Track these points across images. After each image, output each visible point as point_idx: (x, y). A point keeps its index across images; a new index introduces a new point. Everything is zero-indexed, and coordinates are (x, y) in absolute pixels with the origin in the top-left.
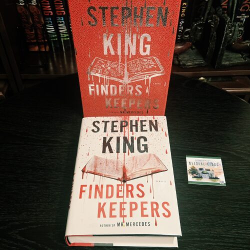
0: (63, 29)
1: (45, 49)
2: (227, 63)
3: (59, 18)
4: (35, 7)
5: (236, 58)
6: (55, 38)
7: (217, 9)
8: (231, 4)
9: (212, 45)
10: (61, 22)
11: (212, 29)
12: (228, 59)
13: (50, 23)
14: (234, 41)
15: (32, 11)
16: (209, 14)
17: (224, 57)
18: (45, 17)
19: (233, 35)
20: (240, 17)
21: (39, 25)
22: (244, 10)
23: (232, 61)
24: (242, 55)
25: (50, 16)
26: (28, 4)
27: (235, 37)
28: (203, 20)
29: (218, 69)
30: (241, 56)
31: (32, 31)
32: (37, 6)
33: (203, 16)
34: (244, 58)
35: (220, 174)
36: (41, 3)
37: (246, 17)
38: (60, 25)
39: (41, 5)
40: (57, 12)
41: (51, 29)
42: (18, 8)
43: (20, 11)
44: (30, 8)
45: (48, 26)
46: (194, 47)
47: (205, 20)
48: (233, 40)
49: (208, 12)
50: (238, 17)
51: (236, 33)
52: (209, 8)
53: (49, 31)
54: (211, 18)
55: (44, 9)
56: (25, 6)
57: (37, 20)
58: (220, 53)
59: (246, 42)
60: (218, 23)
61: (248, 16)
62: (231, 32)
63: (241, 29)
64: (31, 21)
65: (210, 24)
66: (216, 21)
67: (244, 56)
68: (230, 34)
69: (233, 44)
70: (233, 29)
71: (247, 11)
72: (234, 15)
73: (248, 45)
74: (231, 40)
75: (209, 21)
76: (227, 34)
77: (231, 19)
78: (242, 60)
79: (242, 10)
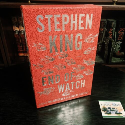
1: (26, 55)
2: (114, 62)
7: (107, 37)
9: (106, 52)
11: (106, 45)
12: (114, 60)
14: (116, 52)
16: (104, 39)
17: (112, 59)
19: (116, 49)
22: (119, 39)
23: (116, 61)
24: (121, 58)
27: (117, 50)
30: (120, 59)
31: (21, 46)
33: (101, 40)
34: (122, 60)
37: (120, 42)
47: (102, 42)
48: (116, 51)
49: (103, 38)
50: (117, 42)
56: (18, 34)
57: (23, 41)
58: (110, 56)
59: (122, 53)
60: (108, 42)
61: (121, 42)
62: (115, 47)
63: (119, 46)
64: (21, 41)
65: (105, 43)
66: (107, 42)
67: (122, 59)
68: (115, 48)
69: (116, 53)
70: (115, 46)
71: (121, 39)
72: (115, 39)
73: (123, 54)
74: (115, 51)
75: (104, 42)
76: (113, 47)
77: (114, 41)
78: (121, 61)
79: (118, 39)
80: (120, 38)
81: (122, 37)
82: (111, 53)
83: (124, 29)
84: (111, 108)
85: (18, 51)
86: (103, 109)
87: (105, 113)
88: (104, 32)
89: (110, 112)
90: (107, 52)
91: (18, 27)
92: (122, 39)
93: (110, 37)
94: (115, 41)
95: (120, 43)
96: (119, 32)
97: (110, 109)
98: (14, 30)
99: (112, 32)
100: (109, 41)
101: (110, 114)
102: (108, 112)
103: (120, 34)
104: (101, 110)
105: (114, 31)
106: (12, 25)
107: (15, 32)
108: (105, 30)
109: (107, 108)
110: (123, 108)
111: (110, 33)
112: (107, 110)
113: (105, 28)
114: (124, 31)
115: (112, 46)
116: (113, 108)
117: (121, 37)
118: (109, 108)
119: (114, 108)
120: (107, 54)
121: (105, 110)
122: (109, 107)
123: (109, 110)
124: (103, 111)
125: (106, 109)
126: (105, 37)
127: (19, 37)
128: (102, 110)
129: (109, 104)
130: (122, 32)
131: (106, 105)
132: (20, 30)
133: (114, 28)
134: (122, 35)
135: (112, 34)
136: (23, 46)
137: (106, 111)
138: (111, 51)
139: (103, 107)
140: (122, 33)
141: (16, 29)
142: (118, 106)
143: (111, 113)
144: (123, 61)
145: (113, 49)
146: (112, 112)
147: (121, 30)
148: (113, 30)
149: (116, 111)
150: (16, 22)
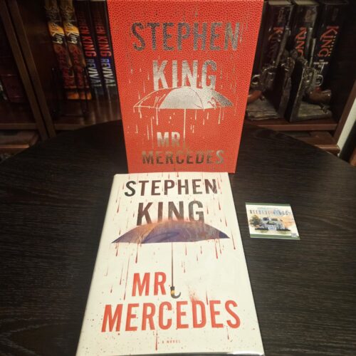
0: (108, 73)
1: (86, 97)
2: (305, 115)
3: (104, 60)
4: (75, 46)
5: (315, 110)
6: (99, 83)
7: (291, 52)
8: (308, 45)
9: (286, 93)
10: (106, 64)
11: (286, 74)
12: (305, 111)
13: (93, 66)
14: (312, 91)
15: (71, 51)
16: (282, 57)
17: (301, 109)
18: (86, 58)
19: (311, 82)
20: (318, 63)
21: (79, 68)
22: (322, 55)
23: (310, 113)
24: (322, 107)
25: (93, 57)
26: (67, 42)
27: (313, 85)
28: (275, 65)
29: (293, 123)
30: (320, 108)
31: (71, 75)
32: (78, 45)
33: (275, 60)
34: (324, 110)
35: (291, 225)
36: (82, 42)
37: (324, 63)
38: (104, 68)
39: (83, 44)
40: (101, 52)
41: (94, 73)
42: (55, 47)
43: (57, 51)
44: (70, 48)
45: (90, 69)
46: (263, 97)
47: (277, 64)
48: (310, 88)
49: (280, 54)
50: (315, 63)
51: (314, 80)
52: (282, 49)
53: (91, 76)
54: (285, 62)
55: (86, 48)
56: (63, 45)
57: (78, 62)
58: (296, 102)
59: (326, 92)
60: (294, 67)
61: (327, 63)
62: (308, 79)
63: (320, 75)
64: (70, 63)
65: (284, 67)
66: (291, 65)
67: (324, 107)
68: (308, 81)
70: (311, 75)
71: (326, 56)
72: (311, 58)
73: (329, 95)
74: (308, 88)
75: (283, 65)
79: (319, 55)
80: (324, 53)
81: (329, 49)
82: (298, 96)
83: (337, 27)
85: (66, 87)
88: (285, 39)
90: (289, 91)
91: (62, 25)
92: (328, 54)
93: (298, 49)
95: (322, 64)
96: (324, 36)
98: (53, 35)
100: (294, 63)
103: (324, 41)
105: (309, 38)
106: (46, 21)
107: (55, 39)
108: (286, 33)
111: (299, 38)
113: (287, 29)
114: (336, 33)
115: (303, 78)
117: (327, 50)
120: (288, 97)
126: (287, 53)
127: (67, 53)
130: (332, 37)
132: (68, 35)
133: (311, 29)
134: (330, 44)
135: (303, 42)
136: (76, 75)
140: (329, 39)
141: (56, 32)
147: (330, 31)
150: (55, 12)
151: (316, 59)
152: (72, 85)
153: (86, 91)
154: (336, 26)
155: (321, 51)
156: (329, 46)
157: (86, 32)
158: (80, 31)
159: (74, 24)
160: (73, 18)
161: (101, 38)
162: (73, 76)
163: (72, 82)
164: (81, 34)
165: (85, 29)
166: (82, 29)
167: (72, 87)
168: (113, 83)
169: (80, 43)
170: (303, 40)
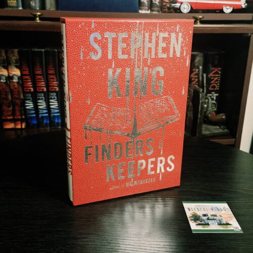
1: (22, 126)
3: (40, 94)
4: (16, 84)
5: (215, 129)
6: (34, 114)
9: (190, 114)
10: (40, 98)
12: (207, 129)
13: (29, 99)
14: (210, 113)
15: (12, 88)
18: (24, 93)
19: (208, 106)
20: (210, 95)
21: (18, 101)
22: (213, 89)
23: (211, 131)
24: (220, 126)
25: (30, 92)
26: (9, 81)
27: (210, 109)
30: (218, 127)
31: (10, 107)
34: (222, 129)
36: (22, 80)
38: (39, 101)
39: (22, 82)
40: (38, 88)
41: (30, 105)
44: (11, 84)
45: (27, 102)
48: (208, 112)
50: (208, 95)
51: (210, 105)
53: (27, 108)
55: (25, 85)
56: (6, 83)
57: (16, 96)
58: (199, 121)
59: (221, 115)
60: (192, 94)
61: (217, 95)
62: (205, 103)
63: (214, 102)
64: (10, 97)
66: (190, 92)
67: (222, 127)
68: (205, 106)
69: (209, 115)
70: (207, 101)
71: (215, 89)
72: (205, 88)
73: (224, 117)
74: (206, 111)
76: (202, 103)
77: (203, 91)
78: (221, 131)
79: (210, 89)
80: (214, 87)
81: (217, 84)
82: (199, 116)
83: (220, 69)
84: (209, 216)
86: (192, 217)
87: (197, 225)
89: (207, 222)
91: (7, 68)
92: (217, 88)
93: (194, 84)
94: (205, 91)
95: (215, 95)
96: (211, 74)
97: (207, 217)
99: (198, 74)
100: (192, 91)
101: (206, 226)
102: (203, 222)
103: (212, 78)
104: (189, 219)
105: (201, 73)
109: (201, 215)
110: (233, 215)
111: (194, 77)
112: (202, 219)
114: (220, 72)
115: (200, 101)
116: (212, 215)
117: (215, 85)
118: (205, 215)
119: (216, 216)
120: (192, 118)
121: (196, 218)
122: (205, 213)
123: (205, 218)
124: (193, 220)
125: (199, 216)
127: (8, 90)
128: (191, 220)
129: (204, 209)
130: (217, 75)
131: (199, 210)
132: (11, 75)
133: (201, 67)
134: (217, 80)
135: (197, 80)
137: (198, 220)
138: (199, 110)
139: (193, 214)
140: (216, 77)
141: (1, 73)
142: (223, 212)
143: (208, 224)
144: (226, 130)
145: (202, 107)
146: (210, 222)
147: (215, 71)
148: (198, 71)
149: (220, 221)
150: (3, 58)
151: (209, 92)
152: (9, 116)
153: (22, 121)
154: (218, 67)
155: (211, 86)
156: (217, 82)
157: (27, 72)
158: (21, 72)
159: (17, 67)
160: (16, 63)
161: (39, 77)
162: (11, 109)
163: (10, 113)
164: (22, 74)
165: (26, 70)
166: (23, 70)
167: (9, 118)
168: (46, 113)
169: (20, 81)
170: (196, 78)
